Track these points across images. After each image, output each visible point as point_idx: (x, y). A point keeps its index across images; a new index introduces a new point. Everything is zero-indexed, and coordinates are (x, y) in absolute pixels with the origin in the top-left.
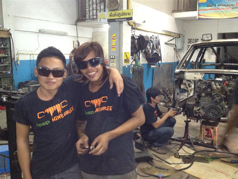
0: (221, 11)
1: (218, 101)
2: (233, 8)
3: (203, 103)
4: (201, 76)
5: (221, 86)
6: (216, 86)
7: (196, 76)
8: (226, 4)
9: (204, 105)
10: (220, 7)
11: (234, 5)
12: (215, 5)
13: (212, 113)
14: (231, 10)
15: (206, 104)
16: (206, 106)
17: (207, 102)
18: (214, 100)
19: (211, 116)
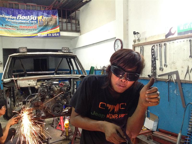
0: (8, 30)
1: (60, 100)
2: (17, 29)
3: (47, 105)
4: (34, 82)
5: (60, 88)
6: (56, 88)
7: (30, 82)
8: (12, 26)
9: (49, 106)
10: (7, 27)
11: (18, 27)
12: (3, 25)
13: (56, 111)
14: (16, 31)
15: (50, 104)
16: (50, 106)
17: (51, 103)
18: (57, 100)
19: (56, 113)
